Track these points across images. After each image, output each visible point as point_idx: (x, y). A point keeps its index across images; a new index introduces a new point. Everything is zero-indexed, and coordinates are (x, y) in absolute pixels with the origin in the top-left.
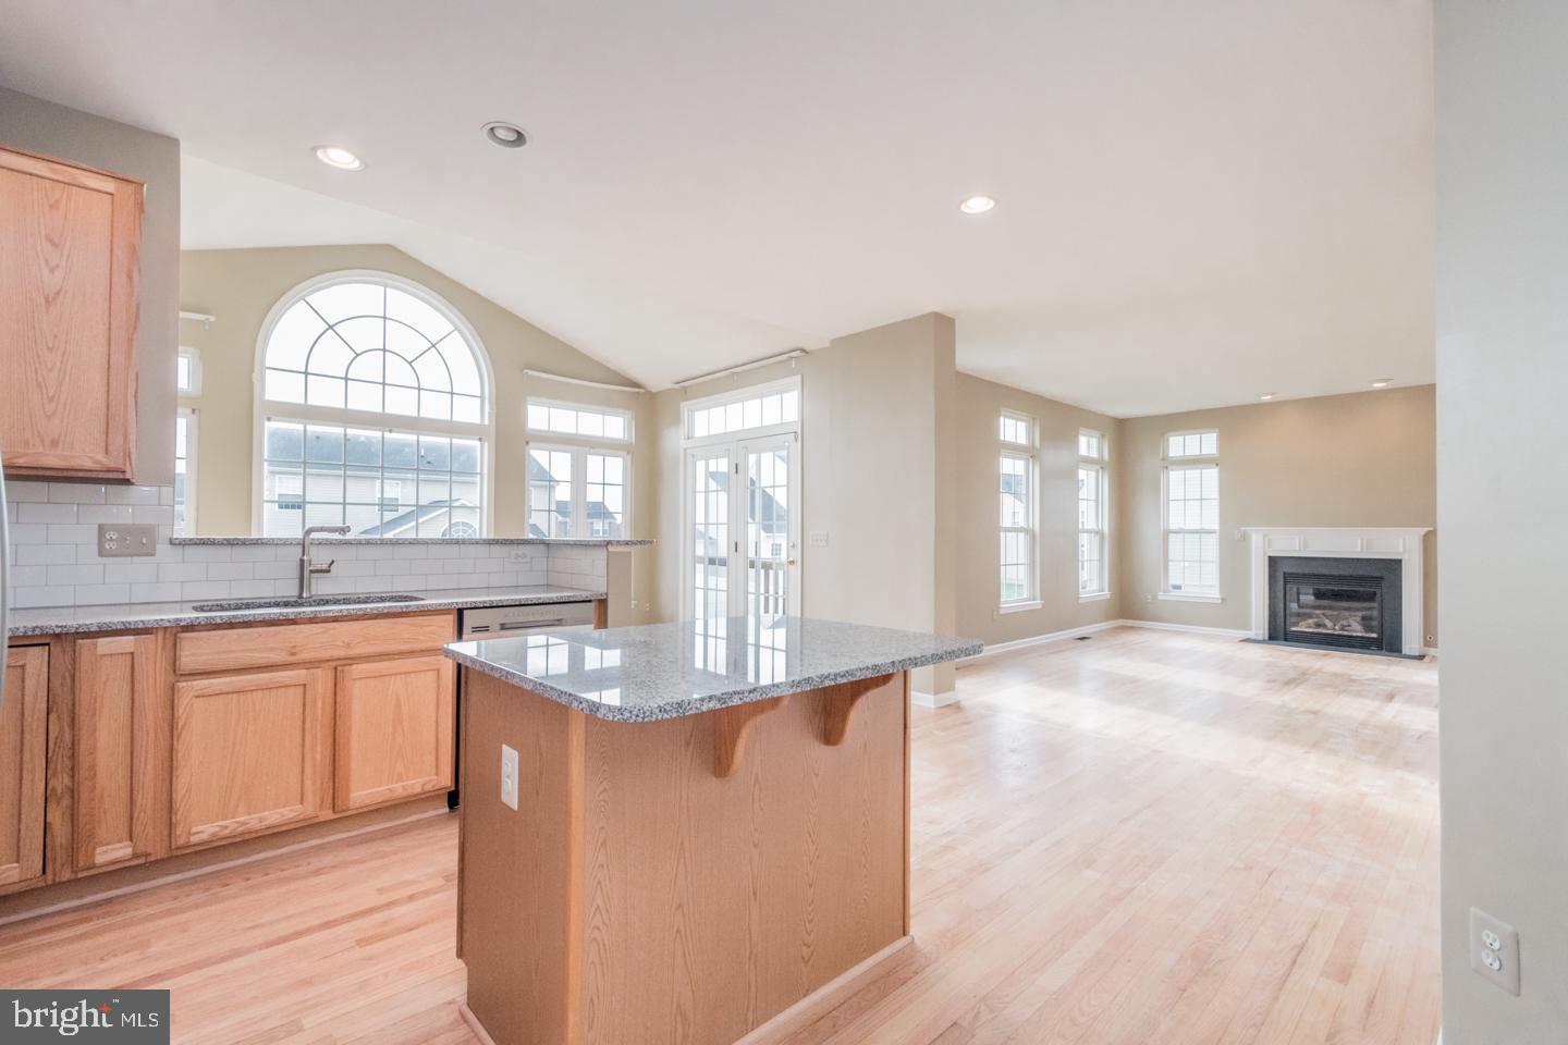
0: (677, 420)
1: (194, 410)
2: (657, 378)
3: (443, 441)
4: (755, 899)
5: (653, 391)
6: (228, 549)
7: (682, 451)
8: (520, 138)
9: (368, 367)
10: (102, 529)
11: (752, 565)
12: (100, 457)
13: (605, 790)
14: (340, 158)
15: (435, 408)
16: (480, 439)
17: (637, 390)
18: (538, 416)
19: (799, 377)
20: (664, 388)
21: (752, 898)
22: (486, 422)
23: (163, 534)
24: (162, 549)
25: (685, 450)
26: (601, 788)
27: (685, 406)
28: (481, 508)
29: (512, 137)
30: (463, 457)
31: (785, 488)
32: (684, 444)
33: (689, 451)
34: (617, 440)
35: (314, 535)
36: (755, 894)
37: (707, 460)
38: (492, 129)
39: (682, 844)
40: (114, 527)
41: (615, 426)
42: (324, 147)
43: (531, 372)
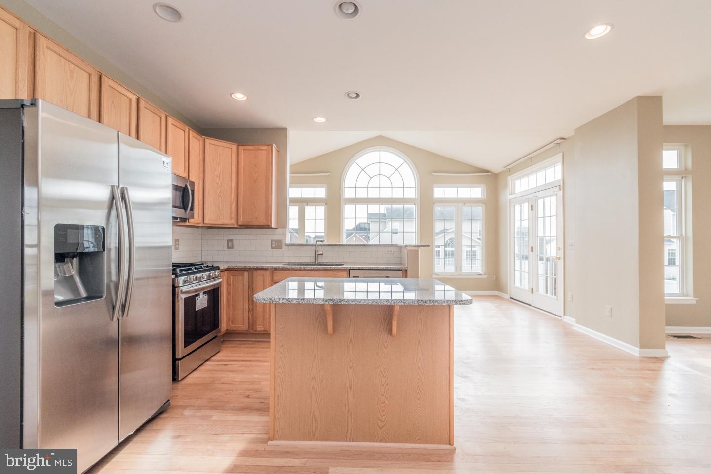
0: (506, 186)
1: (326, 204)
2: (495, 166)
3: (401, 206)
4: (351, 389)
5: (496, 173)
6: (298, 247)
7: (508, 200)
8: (358, 95)
9: (375, 182)
10: (272, 241)
11: (541, 259)
12: (264, 221)
13: (283, 328)
14: (320, 120)
15: (398, 194)
16: (415, 204)
17: (487, 174)
18: (439, 192)
19: (562, 153)
20: (500, 171)
21: (349, 389)
22: (417, 197)
23: (284, 243)
24: (284, 247)
25: (510, 200)
26: (282, 327)
27: (510, 179)
28: (415, 232)
29: (355, 95)
30: (408, 212)
31: (555, 217)
32: (510, 197)
33: (511, 201)
34: (478, 198)
35: (318, 243)
36: (350, 387)
37: (521, 204)
38: (348, 94)
39: (315, 355)
40: (275, 241)
41: (477, 192)
42: (315, 117)
43: (434, 174)
